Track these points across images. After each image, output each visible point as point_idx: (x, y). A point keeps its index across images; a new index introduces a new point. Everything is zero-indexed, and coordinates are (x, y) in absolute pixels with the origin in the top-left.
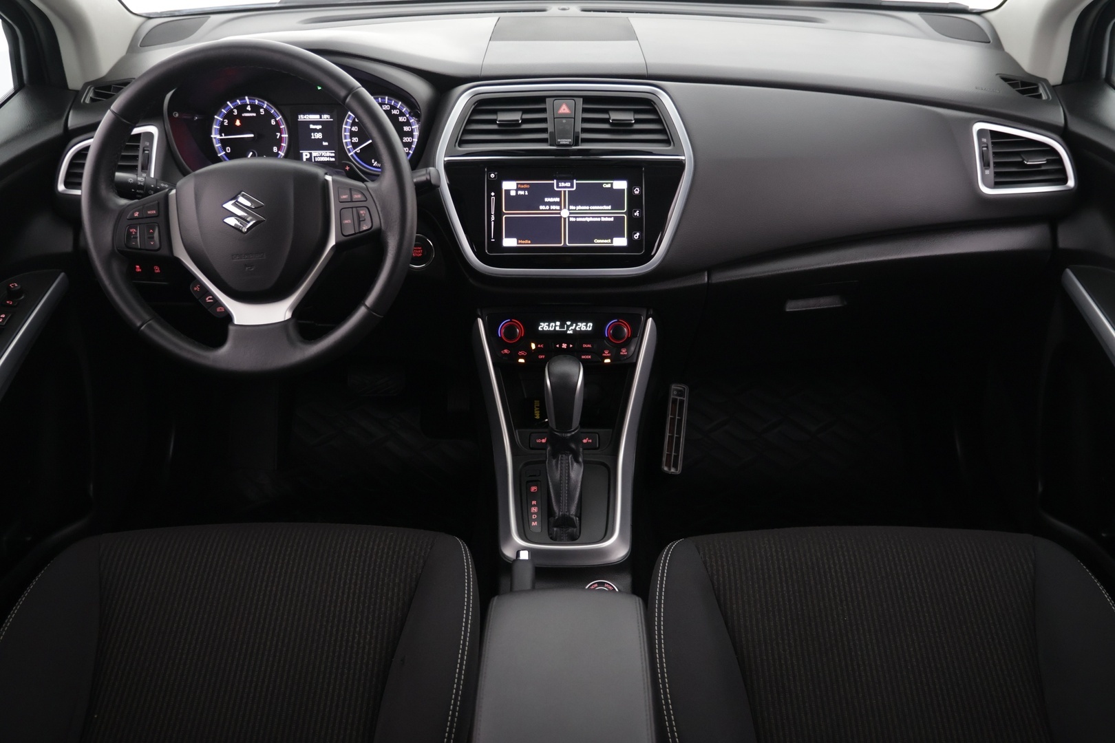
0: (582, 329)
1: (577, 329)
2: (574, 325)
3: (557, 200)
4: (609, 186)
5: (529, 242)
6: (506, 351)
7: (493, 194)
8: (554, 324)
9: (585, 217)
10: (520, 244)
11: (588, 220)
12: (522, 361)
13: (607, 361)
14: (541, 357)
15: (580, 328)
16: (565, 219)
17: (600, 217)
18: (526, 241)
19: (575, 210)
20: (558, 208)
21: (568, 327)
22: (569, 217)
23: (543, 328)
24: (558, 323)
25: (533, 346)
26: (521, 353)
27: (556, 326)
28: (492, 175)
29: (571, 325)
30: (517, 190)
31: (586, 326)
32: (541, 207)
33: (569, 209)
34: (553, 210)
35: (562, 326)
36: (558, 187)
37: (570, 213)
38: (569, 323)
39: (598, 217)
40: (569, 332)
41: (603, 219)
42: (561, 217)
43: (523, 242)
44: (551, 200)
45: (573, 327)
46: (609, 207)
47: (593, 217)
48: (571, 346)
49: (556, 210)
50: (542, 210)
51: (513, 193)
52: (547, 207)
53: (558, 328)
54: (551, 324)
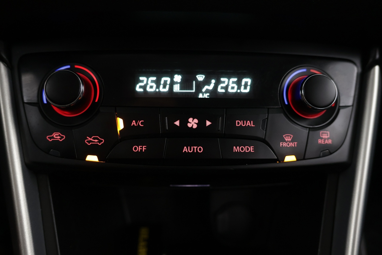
0: (230, 90)
1: (220, 90)
2: (213, 81)
6: (56, 136)
8: (168, 79)
12: (92, 158)
13: (290, 159)
14: (139, 149)
15: (226, 88)
21: (200, 86)
23: (144, 87)
24: (178, 78)
25: (120, 124)
26: (92, 140)
27: (172, 83)
29: (207, 82)
31: (239, 83)
35: (185, 84)
38: (201, 78)
40: (201, 96)
45: (211, 87)
48: (208, 123)
53: (177, 88)
54: (163, 79)
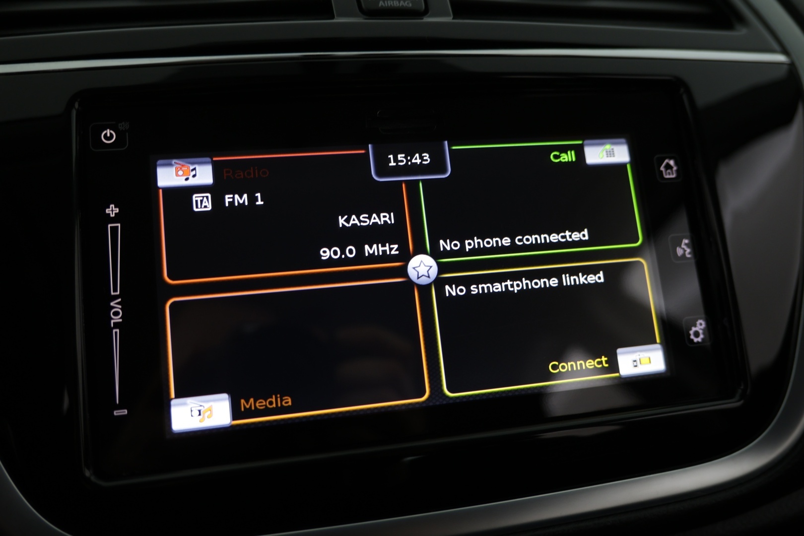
3: (385, 218)
4: (568, 157)
5: (288, 401)
7: (112, 210)
9: (501, 278)
10: (249, 414)
11: (515, 287)
16: (425, 290)
17: (557, 273)
18: (274, 401)
19: (461, 252)
20: (394, 249)
22: (439, 283)
28: (109, 136)
30: (216, 190)
32: (326, 254)
33: (436, 254)
34: (373, 259)
36: (383, 169)
37: (442, 268)
39: (548, 274)
41: (568, 280)
42: (410, 284)
43: (261, 404)
44: (365, 221)
46: (584, 235)
47: (531, 276)
49: (385, 258)
50: (330, 262)
51: (203, 203)
52: (351, 251)
